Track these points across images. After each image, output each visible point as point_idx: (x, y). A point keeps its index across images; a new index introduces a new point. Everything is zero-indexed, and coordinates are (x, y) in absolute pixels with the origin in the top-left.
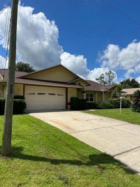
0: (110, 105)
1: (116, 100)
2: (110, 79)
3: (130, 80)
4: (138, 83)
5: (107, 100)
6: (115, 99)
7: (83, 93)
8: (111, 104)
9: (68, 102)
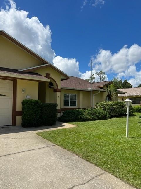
0: (103, 113)
1: (111, 105)
2: (101, 80)
3: (123, 82)
4: (130, 84)
5: (97, 104)
6: (110, 103)
7: (55, 93)
8: (103, 111)
9: (17, 110)
